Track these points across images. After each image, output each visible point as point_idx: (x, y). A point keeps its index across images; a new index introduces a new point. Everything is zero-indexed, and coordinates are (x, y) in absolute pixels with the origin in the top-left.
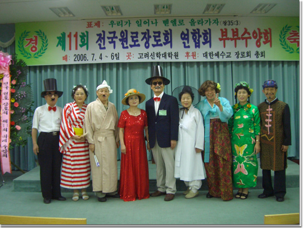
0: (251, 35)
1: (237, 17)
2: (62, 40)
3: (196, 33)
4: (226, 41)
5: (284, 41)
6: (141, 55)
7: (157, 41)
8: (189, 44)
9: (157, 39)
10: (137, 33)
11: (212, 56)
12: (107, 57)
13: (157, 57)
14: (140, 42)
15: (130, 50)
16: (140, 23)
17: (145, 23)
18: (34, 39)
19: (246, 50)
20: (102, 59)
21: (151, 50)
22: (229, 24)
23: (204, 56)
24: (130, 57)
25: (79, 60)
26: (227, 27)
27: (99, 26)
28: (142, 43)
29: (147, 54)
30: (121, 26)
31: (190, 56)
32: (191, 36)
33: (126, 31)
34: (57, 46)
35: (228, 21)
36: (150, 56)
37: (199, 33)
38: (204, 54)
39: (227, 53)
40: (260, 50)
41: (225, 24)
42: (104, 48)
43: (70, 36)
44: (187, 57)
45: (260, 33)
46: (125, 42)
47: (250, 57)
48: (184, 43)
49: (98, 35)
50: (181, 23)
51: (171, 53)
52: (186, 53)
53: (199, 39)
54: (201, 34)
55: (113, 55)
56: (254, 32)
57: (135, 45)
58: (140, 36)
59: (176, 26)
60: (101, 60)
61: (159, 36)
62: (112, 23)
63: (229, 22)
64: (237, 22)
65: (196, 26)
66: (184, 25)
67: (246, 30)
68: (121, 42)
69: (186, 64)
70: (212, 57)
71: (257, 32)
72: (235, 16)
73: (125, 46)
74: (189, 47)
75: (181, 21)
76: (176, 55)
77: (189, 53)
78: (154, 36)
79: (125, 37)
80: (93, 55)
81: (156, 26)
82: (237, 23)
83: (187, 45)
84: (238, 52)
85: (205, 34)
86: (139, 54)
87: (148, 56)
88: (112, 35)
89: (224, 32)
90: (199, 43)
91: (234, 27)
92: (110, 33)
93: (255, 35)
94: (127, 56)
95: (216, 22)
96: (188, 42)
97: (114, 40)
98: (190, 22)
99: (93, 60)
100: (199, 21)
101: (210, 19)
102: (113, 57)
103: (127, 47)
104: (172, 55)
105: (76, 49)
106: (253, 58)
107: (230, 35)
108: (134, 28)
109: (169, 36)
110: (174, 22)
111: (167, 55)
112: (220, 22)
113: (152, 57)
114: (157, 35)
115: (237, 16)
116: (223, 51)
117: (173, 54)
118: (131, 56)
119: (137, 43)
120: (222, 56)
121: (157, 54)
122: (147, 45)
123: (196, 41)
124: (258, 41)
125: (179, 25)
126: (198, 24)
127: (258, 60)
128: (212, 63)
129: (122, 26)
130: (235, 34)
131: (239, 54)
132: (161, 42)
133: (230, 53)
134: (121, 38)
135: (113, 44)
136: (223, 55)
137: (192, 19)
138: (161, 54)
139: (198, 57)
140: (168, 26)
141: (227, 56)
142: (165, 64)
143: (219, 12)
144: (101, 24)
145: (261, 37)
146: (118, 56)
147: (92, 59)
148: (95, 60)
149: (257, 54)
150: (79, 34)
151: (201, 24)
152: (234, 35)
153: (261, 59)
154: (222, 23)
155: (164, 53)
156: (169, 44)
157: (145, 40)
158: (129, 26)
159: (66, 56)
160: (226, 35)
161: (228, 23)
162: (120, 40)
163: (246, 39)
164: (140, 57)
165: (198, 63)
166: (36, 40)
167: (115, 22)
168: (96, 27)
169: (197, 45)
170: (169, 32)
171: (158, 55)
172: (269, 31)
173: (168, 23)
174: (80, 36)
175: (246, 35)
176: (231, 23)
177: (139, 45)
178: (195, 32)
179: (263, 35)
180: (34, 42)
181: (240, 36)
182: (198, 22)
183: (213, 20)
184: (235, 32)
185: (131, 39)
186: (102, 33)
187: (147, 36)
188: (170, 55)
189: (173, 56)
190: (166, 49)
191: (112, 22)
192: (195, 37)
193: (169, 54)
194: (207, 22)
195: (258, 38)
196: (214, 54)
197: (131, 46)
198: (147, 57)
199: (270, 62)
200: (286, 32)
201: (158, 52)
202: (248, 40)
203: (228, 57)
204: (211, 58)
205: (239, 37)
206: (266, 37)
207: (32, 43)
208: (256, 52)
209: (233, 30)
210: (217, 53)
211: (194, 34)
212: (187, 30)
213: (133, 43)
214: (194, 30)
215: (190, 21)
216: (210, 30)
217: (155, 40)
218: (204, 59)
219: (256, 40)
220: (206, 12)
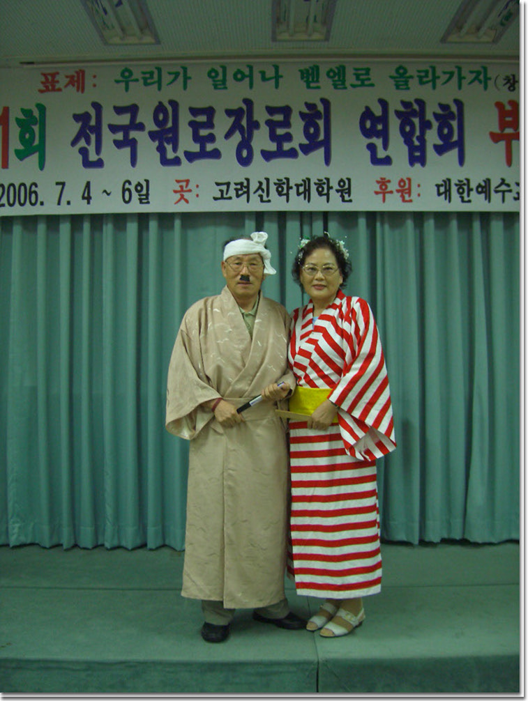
3: (411, 114)
4: (515, 144)
6: (224, 188)
8: (390, 152)
9: (280, 131)
10: (210, 112)
11: (465, 195)
12: (108, 194)
13: (280, 194)
15: (186, 169)
16: (220, 77)
17: (239, 76)
20: (91, 201)
23: (439, 194)
24: (186, 195)
25: (11, 202)
27: (81, 88)
29: (245, 184)
30: (156, 86)
31: (391, 192)
32: (394, 124)
33: (174, 104)
36: (255, 193)
37: (422, 114)
38: (438, 186)
39: (518, 184)
41: (512, 88)
42: (99, 164)
44: (381, 196)
46: (168, 143)
48: (372, 147)
49: (77, 118)
50: (363, 78)
51: (328, 180)
52: (378, 182)
53: (423, 133)
54: (429, 116)
55: (127, 186)
57: (203, 154)
59: (345, 88)
60: (89, 203)
61: (286, 123)
62: (126, 78)
65: (414, 92)
66: (372, 85)
68: (157, 143)
69: (378, 218)
70: (466, 199)
73: (170, 155)
74: (387, 161)
75: (363, 72)
76: (345, 189)
77: (389, 181)
78: (268, 123)
79: (170, 124)
80: (60, 187)
81: (277, 86)
83: (381, 154)
85: (445, 116)
86: (218, 184)
87: (248, 192)
89: (509, 114)
90: (423, 148)
92: (119, 110)
94: (175, 192)
95: (481, 77)
96: (385, 146)
97: (133, 134)
98: (392, 78)
99: (59, 204)
100: (423, 74)
101: (460, 69)
102: (127, 194)
103: (177, 161)
104: (332, 188)
105: (5, 164)
108: (200, 93)
109: (321, 123)
110: (338, 74)
111: (313, 188)
112: (493, 80)
113: (261, 196)
114: (279, 118)
116: (503, 176)
117: (334, 184)
118: (190, 191)
119: (210, 147)
120: (500, 194)
121: (279, 185)
122: (245, 153)
123: (413, 142)
125: (353, 86)
126: (422, 83)
128: (465, 218)
129: (160, 89)
134: (155, 128)
135: (127, 151)
136: (503, 192)
137: (401, 67)
138: (291, 184)
139: (419, 195)
140: (318, 88)
141: (518, 194)
142: (305, 218)
144: (89, 81)
146: (144, 192)
147: (57, 202)
148: (69, 203)
150: (15, 114)
151: (431, 84)
154: (501, 82)
155: (304, 180)
156: (321, 151)
157: (237, 137)
158: (185, 87)
160: (515, 124)
162: (153, 135)
164: (219, 195)
165: (419, 218)
167: (137, 74)
168: (72, 90)
169: (417, 156)
170: (321, 108)
171: (283, 187)
173: (318, 77)
174: (18, 120)
177: (216, 154)
178: (409, 110)
182: (421, 78)
183: (472, 72)
186: (93, 112)
188: (323, 188)
189: (332, 192)
190: (309, 167)
192: (408, 129)
194: (450, 78)
196: (473, 185)
197: (191, 157)
198: (245, 196)
201: (282, 177)
204: (462, 198)
210: (483, 184)
211: (405, 117)
212: (384, 104)
213: (196, 148)
214: (406, 104)
215: (394, 74)
216: (459, 104)
217: (273, 137)
218: (440, 205)
220: (453, 38)
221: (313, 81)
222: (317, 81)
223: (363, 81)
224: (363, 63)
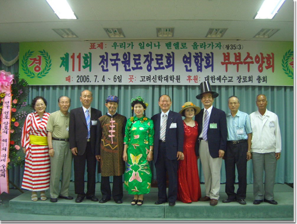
0: (254, 60)
2: (65, 61)
3: (198, 56)
5: (287, 66)
6: (143, 78)
7: (159, 64)
8: (191, 68)
9: (160, 62)
10: (139, 56)
11: (213, 80)
12: (110, 79)
13: (159, 80)
14: (142, 65)
15: (132, 72)
16: (142, 45)
17: (148, 45)
18: (38, 58)
19: (248, 75)
22: (232, 48)
25: (81, 81)
26: (229, 51)
27: (102, 48)
28: (144, 66)
29: (149, 77)
31: (192, 80)
32: (193, 59)
33: (129, 53)
34: (61, 67)
35: (231, 45)
36: (152, 79)
37: (201, 57)
38: (205, 78)
39: (229, 77)
40: (262, 75)
41: (228, 49)
42: (107, 70)
43: (73, 57)
44: (189, 81)
45: (263, 58)
46: (127, 65)
47: (252, 82)
48: (186, 66)
49: (101, 57)
51: (173, 76)
52: (188, 77)
53: (201, 62)
54: (203, 57)
55: (115, 77)
56: (257, 57)
57: (137, 68)
58: (143, 59)
59: (179, 49)
60: (104, 82)
61: (161, 59)
65: (199, 50)
66: (186, 48)
67: (248, 54)
68: (124, 65)
69: (188, 87)
70: (213, 82)
71: (260, 56)
72: (238, 40)
73: (128, 68)
74: (191, 70)
75: (184, 44)
76: (178, 79)
77: (191, 76)
78: (156, 59)
79: (128, 59)
80: (96, 77)
81: (159, 48)
82: (240, 47)
83: (189, 68)
84: (240, 76)
85: (208, 57)
86: (141, 77)
88: (115, 57)
89: (227, 56)
90: (201, 67)
91: (237, 51)
92: (113, 55)
93: (257, 60)
94: (129, 79)
95: (219, 45)
96: (190, 66)
97: (117, 62)
99: (95, 82)
101: (212, 43)
102: (115, 79)
103: (130, 70)
104: (174, 78)
105: (79, 70)
106: (255, 83)
107: (232, 59)
109: (171, 59)
110: (177, 45)
111: (169, 78)
112: (222, 46)
113: (154, 81)
114: (159, 58)
115: (240, 40)
116: (225, 75)
118: (133, 79)
119: (139, 66)
120: (224, 80)
122: (149, 68)
123: (198, 65)
124: (261, 66)
125: (181, 48)
126: (201, 47)
127: (260, 84)
129: (125, 49)
131: (241, 79)
132: (164, 65)
133: (232, 77)
134: (123, 60)
135: (115, 67)
137: (195, 43)
138: (163, 77)
139: (200, 80)
140: (171, 49)
141: (229, 80)
143: (222, 36)
144: (104, 46)
145: (263, 62)
146: (120, 79)
148: (98, 82)
149: (259, 79)
150: (82, 55)
151: (204, 48)
152: (236, 60)
153: (262, 84)
154: (225, 47)
155: (166, 76)
156: (171, 67)
157: (147, 63)
158: (132, 48)
159: (69, 77)
160: (228, 59)
161: (230, 47)
162: (123, 62)
163: (249, 63)
164: (142, 80)
166: (40, 60)
167: (118, 44)
168: (99, 48)
169: (199, 69)
170: (171, 55)
171: (160, 78)
172: (271, 56)
173: (171, 46)
174: (83, 57)
175: (249, 60)
176: (234, 47)
177: (141, 68)
179: (265, 60)
180: (38, 62)
181: (242, 60)
183: (216, 44)
184: (238, 57)
185: (133, 61)
186: (105, 55)
187: (149, 59)
190: (168, 72)
191: (115, 44)
192: (197, 61)
193: (171, 77)
194: (209, 46)
195: (260, 62)
196: (216, 78)
197: (134, 69)
198: (149, 80)
199: (273, 88)
200: (288, 57)
201: (160, 75)
202: (251, 65)
205: (241, 62)
206: (269, 62)
207: (36, 63)
208: (258, 77)
209: (235, 54)
210: (219, 77)
211: (196, 58)
212: (190, 54)
213: (135, 66)
214: (196, 54)
215: (193, 45)
216: (212, 53)
219: (259, 64)
220: (209, 36)
221: (169, 47)
223: (184, 47)
224: (184, 42)
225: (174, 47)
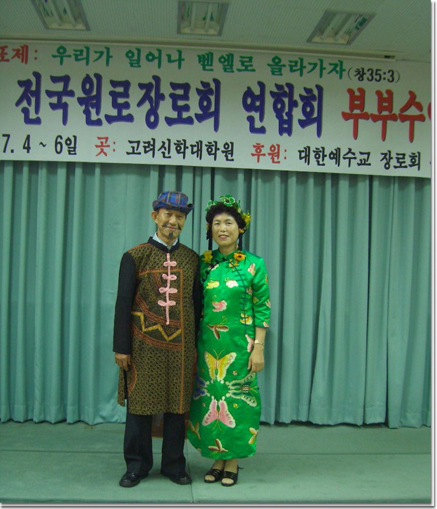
0: (426, 111)
1: (394, 60)
3: (283, 94)
4: (361, 122)
6: (135, 145)
7: (179, 109)
8: (264, 124)
9: (181, 103)
10: (126, 85)
11: (320, 160)
12: (44, 146)
13: (178, 152)
14: (133, 110)
15: (106, 129)
16: (136, 58)
17: (151, 57)
19: (408, 149)
20: (30, 151)
21: (163, 133)
22: (370, 78)
23: (300, 158)
24: (105, 149)
26: (365, 84)
27: (25, 60)
28: (140, 113)
29: (152, 143)
30: (85, 61)
31: (264, 155)
32: (269, 101)
33: (99, 77)
35: (368, 70)
36: (159, 150)
37: (291, 95)
38: (300, 152)
39: (361, 153)
41: (361, 78)
42: (38, 121)
44: (256, 157)
46: (92, 108)
47: (419, 168)
48: (251, 119)
49: (21, 83)
50: (247, 65)
51: (216, 143)
52: (254, 146)
53: (290, 110)
54: (296, 97)
55: (59, 140)
57: (120, 118)
58: (136, 94)
59: (233, 72)
60: (28, 152)
61: (186, 97)
62: (61, 53)
63: (370, 72)
64: (391, 73)
65: (286, 77)
66: (254, 70)
67: (412, 95)
68: (83, 107)
69: (254, 174)
70: (321, 163)
72: (387, 57)
73: (94, 117)
74: (262, 130)
75: (248, 60)
76: (229, 150)
77: (263, 146)
78: (172, 96)
79: (94, 93)
80: (6, 138)
81: (180, 67)
82: (392, 76)
83: (258, 125)
84: (390, 152)
85: (308, 98)
86: (131, 142)
87: (153, 150)
88: (59, 87)
89: (357, 98)
90: (290, 122)
91: (383, 86)
92: (55, 79)
94: (97, 146)
95: (338, 69)
96: (261, 119)
97: (65, 99)
98: (269, 65)
99: (5, 151)
100: (293, 64)
101: (321, 61)
102: (59, 146)
103: (98, 123)
104: (219, 149)
106: (427, 171)
107: (371, 106)
108: (119, 69)
109: (212, 98)
110: (228, 60)
111: (204, 149)
112: (347, 71)
113: (164, 153)
114: (180, 92)
115: (393, 57)
116: (350, 147)
117: (221, 146)
118: (108, 146)
119: (125, 112)
120: (347, 160)
121: (178, 145)
122: (152, 119)
123: (282, 117)
125: (239, 70)
126: (292, 71)
129: (87, 64)
130: (385, 104)
131: (391, 158)
132: (191, 114)
133: (368, 154)
134: (83, 95)
135: (60, 112)
136: (350, 159)
137: (276, 57)
138: (187, 145)
139: (285, 158)
140: (212, 70)
141: (361, 160)
142: (197, 171)
143: (349, 43)
144: (31, 55)
146: (72, 145)
147: (3, 149)
148: (12, 151)
151: (298, 72)
152: (381, 108)
154: (353, 73)
155: (197, 142)
156: (211, 121)
157: (147, 106)
158: (108, 64)
160: (361, 107)
161: (367, 75)
162: (81, 101)
163: (412, 120)
164: (131, 151)
165: (285, 175)
167: (70, 51)
168: (17, 60)
169: (285, 128)
170: (213, 86)
171: (181, 147)
173: (212, 62)
175: (413, 111)
176: (376, 74)
177: (130, 118)
178: (281, 92)
181: (396, 110)
182: (291, 67)
183: (331, 64)
184: (385, 100)
185: (110, 98)
186: (34, 80)
187: (153, 95)
188: (212, 149)
189: (219, 153)
190: (202, 132)
191: (62, 51)
192: (279, 106)
193: (209, 146)
194: (313, 68)
196: (327, 152)
197: (110, 119)
198: (151, 152)
201: (180, 139)
202: (417, 124)
203: (363, 163)
204: (318, 162)
205: (395, 115)
209: (379, 93)
210: (335, 152)
211: (278, 97)
212: (262, 85)
213: (114, 112)
214: (279, 87)
215: (271, 62)
216: (320, 89)
217: (175, 107)
218: (301, 166)
220: (317, 39)
221: (208, 65)
222: (211, 65)
223: (246, 67)
224: (247, 53)
225: (221, 66)
